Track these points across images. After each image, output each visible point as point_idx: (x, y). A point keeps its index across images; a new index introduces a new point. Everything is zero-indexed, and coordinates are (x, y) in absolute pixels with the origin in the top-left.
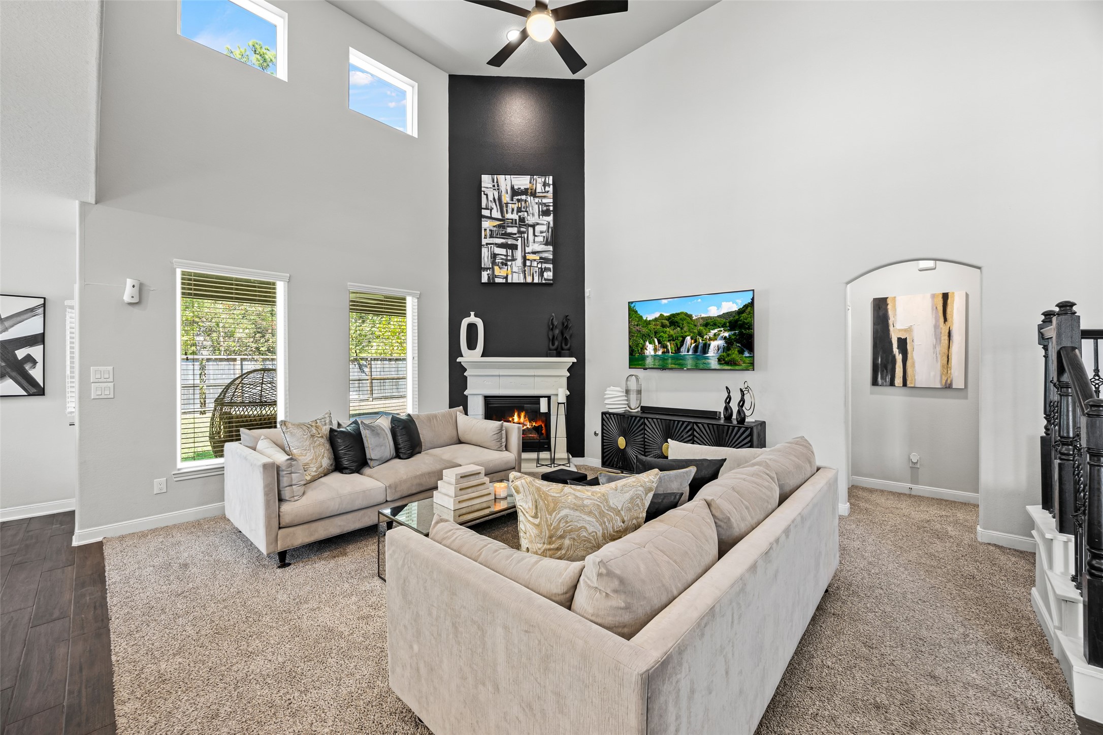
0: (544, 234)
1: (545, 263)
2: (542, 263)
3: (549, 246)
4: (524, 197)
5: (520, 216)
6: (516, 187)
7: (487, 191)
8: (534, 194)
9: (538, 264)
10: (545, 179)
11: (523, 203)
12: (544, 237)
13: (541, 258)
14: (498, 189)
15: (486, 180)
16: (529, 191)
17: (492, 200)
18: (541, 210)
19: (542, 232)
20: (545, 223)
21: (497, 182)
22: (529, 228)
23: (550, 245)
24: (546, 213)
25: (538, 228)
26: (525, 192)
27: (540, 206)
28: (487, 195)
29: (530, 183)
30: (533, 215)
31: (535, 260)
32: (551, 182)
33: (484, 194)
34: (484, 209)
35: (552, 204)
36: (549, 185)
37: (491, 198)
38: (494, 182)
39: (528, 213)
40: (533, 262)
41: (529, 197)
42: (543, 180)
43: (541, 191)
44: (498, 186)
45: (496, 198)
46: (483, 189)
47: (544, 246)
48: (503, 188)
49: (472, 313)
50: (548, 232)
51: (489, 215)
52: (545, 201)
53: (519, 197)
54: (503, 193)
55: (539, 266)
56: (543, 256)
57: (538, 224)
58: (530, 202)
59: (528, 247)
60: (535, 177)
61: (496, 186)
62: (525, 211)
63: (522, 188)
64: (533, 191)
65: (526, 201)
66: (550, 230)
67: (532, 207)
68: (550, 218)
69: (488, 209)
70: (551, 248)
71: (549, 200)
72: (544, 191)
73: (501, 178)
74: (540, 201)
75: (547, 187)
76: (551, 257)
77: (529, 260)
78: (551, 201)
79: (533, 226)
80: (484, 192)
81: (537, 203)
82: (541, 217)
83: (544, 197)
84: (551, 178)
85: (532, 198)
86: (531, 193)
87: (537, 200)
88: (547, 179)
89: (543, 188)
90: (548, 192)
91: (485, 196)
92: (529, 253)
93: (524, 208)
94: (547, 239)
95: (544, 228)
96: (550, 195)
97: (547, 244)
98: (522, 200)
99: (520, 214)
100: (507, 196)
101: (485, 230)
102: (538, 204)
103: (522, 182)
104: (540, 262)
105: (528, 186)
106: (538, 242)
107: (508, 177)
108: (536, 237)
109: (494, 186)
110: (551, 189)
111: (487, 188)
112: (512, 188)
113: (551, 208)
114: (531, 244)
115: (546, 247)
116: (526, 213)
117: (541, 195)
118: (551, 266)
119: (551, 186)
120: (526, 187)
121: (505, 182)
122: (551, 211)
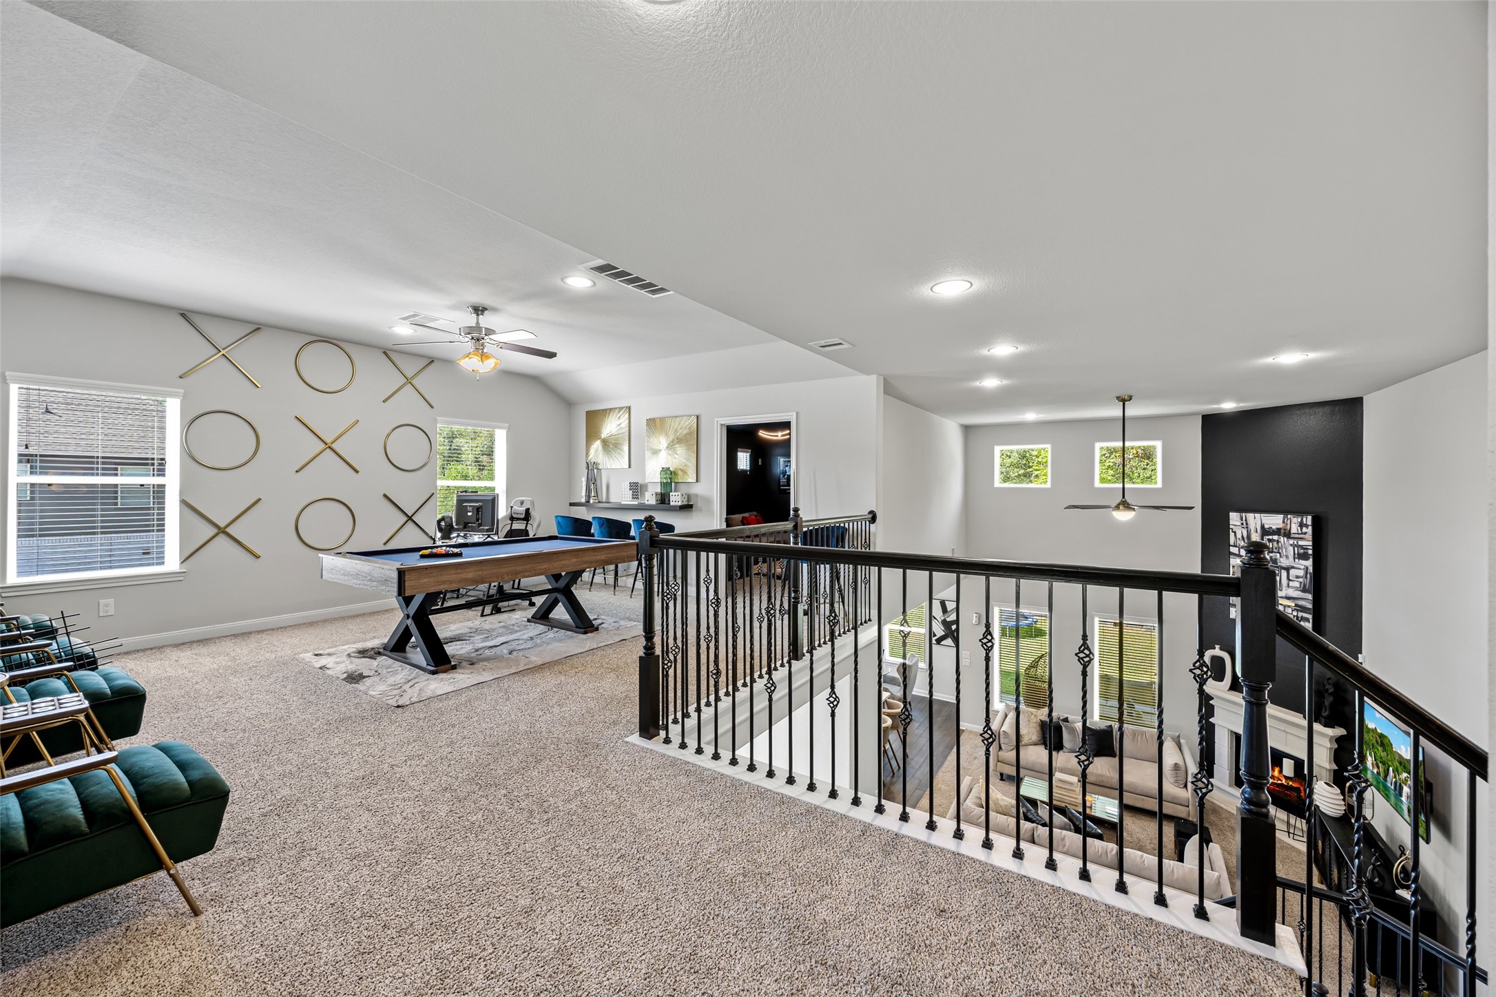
0: (1301, 580)
1: (1301, 611)
2: (1298, 611)
3: (1307, 594)
4: (1276, 537)
5: (1271, 557)
6: (1266, 526)
7: (1235, 529)
8: (1288, 535)
9: (1293, 611)
10: (1302, 519)
11: (1275, 544)
12: (1301, 583)
13: (1296, 605)
14: (1247, 528)
15: (1234, 518)
16: (1283, 531)
17: (1240, 537)
18: (1296, 552)
19: (1298, 577)
20: (1303, 567)
21: (1246, 520)
22: (1283, 571)
23: (1309, 592)
24: (1303, 556)
25: (1292, 572)
26: (1278, 532)
27: (1296, 548)
28: (1235, 533)
29: (1284, 522)
30: (1287, 557)
31: (1289, 606)
32: (1309, 523)
33: (1232, 531)
34: (1232, 546)
35: (1311, 547)
36: (1307, 526)
37: (1239, 536)
38: (1242, 520)
39: (1280, 555)
40: (1287, 608)
41: (1282, 538)
42: (1299, 520)
43: (1296, 532)
44: (1247, 524)
45: (1245, 535)
46: (1231, 527)
47: (1300, 592)
48: (1252, 527)
49: (1217, 647)
50: (1306, 577)
51: (1238, 553)
52: (1301, 543)
53: (1271, 537)
54: (1252, 531)
55: (1295, 613)
56: (1300, 604)
57: (1293, 567)
58: (1283, 542)
59: (1281, 590)
60: (1289, 516)
61: (1245, 524)
62: (1278, 552)
63: (1274, 527)
64: (1287, 531)
65: (1278, 542)
66: (1308, 576)
67: (1286, 549)
68: (1309, 563)
69: (1236, 546)
70: (1310, 597)
71: (1308, 543)
72: (1300, 532)
73: (1250, 516)
74: (1296, 543)
75: (1304, 528)
76: (1310, 606)
77: (1281, 604)
78: (1310, 543)
79: (1288, 569)
80: (1232, 529)
81: (1291, 545)
82: (1297, 560)
83: (1301, 539)
84: (1310, 518)
85: (1285, 539)
86: (1284, 533)
87: (1291, 542)
88: (1304, 519)
89: (1299, 528)
90: (1305, 533)
91: (1233, 534)
92: (1281, 597)
93: (1276, 548)
94: (1305, 586)
95: (1301, 573)
96: (1309, 536)
97: (1304, 590)
98: (1274, 540)
99: (1271, 555)
100: (1257, 535)
101: (1233, 567)
102: (1294, 546)
103: (1274, 521)
104: (1295, 609)
105: (1281, 526)
106: (1293, 587)
107: (1258, 515)
108: (1290, 582)
109: (1242, 524)
110: (1309, 530)
111: (1236, 525)
112: (1263, 527)
113: (1310, 552)
114: (1284, 588)
115: (1303, 594)
116: (1278, 555)
117: (1297, 536)
118: (1310, 617)
119: (1310, 528)
120: (1278, 527)
121: (1256, 521)
122: (1310, 555)
